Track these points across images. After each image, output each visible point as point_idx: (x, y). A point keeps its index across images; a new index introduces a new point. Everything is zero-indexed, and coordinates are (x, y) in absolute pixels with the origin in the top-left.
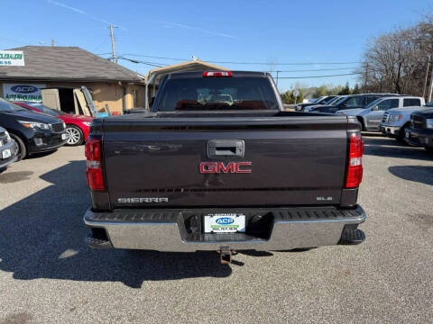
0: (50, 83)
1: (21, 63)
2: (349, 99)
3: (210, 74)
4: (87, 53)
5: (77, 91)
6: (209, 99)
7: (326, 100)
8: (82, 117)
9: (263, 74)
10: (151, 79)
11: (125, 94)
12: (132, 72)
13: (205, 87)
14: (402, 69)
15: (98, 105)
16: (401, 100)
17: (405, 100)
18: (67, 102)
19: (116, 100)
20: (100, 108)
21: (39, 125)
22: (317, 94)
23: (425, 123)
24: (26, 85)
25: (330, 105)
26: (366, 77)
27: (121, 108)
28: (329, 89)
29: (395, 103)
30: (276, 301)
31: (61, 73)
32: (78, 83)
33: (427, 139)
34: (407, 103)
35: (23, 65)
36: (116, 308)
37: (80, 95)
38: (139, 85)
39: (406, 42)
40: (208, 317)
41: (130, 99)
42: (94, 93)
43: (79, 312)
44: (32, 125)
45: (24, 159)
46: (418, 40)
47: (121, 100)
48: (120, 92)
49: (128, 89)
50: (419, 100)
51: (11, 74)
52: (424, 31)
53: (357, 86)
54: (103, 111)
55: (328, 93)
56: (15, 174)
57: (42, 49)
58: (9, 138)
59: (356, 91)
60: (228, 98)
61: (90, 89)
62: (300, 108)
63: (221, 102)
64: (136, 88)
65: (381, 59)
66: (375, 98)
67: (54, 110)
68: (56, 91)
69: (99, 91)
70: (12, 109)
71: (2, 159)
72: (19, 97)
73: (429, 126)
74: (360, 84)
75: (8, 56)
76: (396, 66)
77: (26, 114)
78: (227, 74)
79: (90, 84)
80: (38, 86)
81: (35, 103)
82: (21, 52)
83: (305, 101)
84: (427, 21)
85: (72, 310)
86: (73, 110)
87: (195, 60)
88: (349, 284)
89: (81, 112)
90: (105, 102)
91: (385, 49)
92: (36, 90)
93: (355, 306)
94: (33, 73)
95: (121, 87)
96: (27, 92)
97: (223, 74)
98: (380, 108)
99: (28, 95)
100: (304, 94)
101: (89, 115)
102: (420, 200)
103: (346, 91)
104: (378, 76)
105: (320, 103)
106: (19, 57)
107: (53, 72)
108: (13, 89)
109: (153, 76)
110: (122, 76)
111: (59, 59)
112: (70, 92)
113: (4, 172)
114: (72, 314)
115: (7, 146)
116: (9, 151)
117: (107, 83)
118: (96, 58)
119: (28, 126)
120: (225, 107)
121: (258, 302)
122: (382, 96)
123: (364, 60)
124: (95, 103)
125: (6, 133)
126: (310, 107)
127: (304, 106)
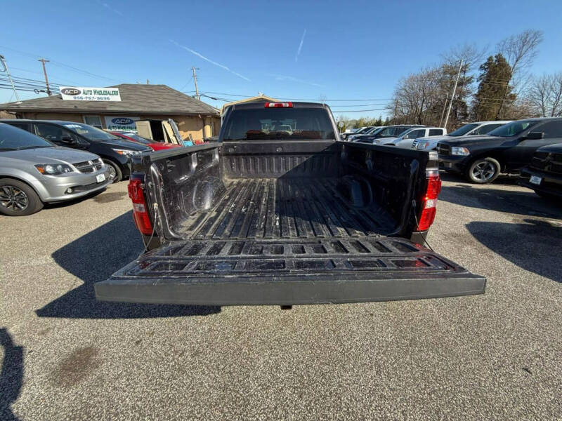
0: (143, 116)
1: (117, 98)
2: (384, 129)
3: (271, 105)
4: (172, 90)
5: (165, 123)
6: (273, 129)
7: (365, 130)
8: (171, 144)
9: (321, 105)
10: (225, 112)
11: (204, 125)
12: (210, 106)
13: (269, 118)
14: (424, 105)
15: (183, 135)
16: (428, 130)
17: (430, 130)
18: (158, 133)
19: (198, 130)
20: (185, 137)
21: (131, 152)
22: (357, 125)
23: (451, 151)
24: (124, 117)
25: (368, 135)
26: (396, 111)
27: (202, 137)
28: (366, 121)
29: (422, 133)
30: (334, 331)
31: (151, 107)
32: (166, 116)
33: (450, 164)
34: (432, 133)
35: (120, 100)
36: (181, 340)
37: (167, 126)
38: (215, 117)
39: (429, 83)
40: (269, 352)
41: (208, 129)
42: (180, 124)
43: (145, 346)
44: (125, 152)
45: (121, 181)
46: (440, 81)
47: (202, 130)
48: (201, 123)
49: (207, 121)
50: (442, 131)
51: (109, 109)
52: (445, 73)
53: (387, 119)
54: (187, 139)
55: (365, 125)
56: (112, 194)
57: (135, 88)
58: (103, 164)
59: (387, 123)
60: (288, 128)
61: (176, 121)
62: (344, 137)
63: (283, 131)
64: (213, 120)
65: (408, 96)
66: (405, 129)
67: (148, 140)
68: (148, 123)
69: (183, 123)
70: (109, 138)
71: (97, 183)
72: (119, 128)
73: (454, 153)
74: (390, 117)
75: (107, 93)
76: (420, 102)
77: (121, 142)
78: (288, 105)
79: (175, 116)
80: (132, 119)
81: (131, 133)
82: (117, 89)
83: (348, 131)
84: (449, 64)
85: (138, 343)
86: (163, 139)
87: (260, 96)
88: (401, 310)
89: (170, 141)
90: (189, 132)
91: (413, 89)
92: (132, 122)
93: (410, 337)
94: (128, 107)
95: (200, 119)
96: (125, 124)
97: (284, 105)
98: (410, 137)
99: (126, 126)
100: (346, 126)
101: (176, 143)
102: (450, 219)
103: (379, 123)
104: (405, 111)
105: (361, 133)
106: (115, 93)
107: (145, 106)
108: (113, 121)
109: (227, 110)
110: (201, 110)
111: (150, 95)
112: (160, 124)
113: (104, 193)
114: (137, 348)
115: (100, 171)
116: (103, 176)
117: (189, 116)
118: (180, 94)
119: (121, 153)
120: (286, 137)
121: (317, 332)
122: (410, 127)
123: (394, 98)
124: (181, 133)
125: (100, 160)
126: (353, 136)
127: (348, 135)
